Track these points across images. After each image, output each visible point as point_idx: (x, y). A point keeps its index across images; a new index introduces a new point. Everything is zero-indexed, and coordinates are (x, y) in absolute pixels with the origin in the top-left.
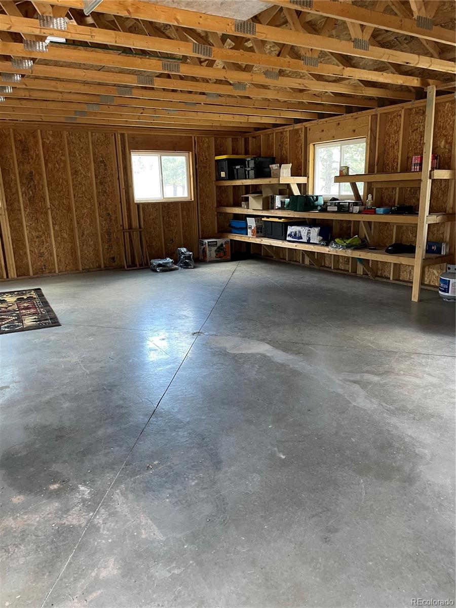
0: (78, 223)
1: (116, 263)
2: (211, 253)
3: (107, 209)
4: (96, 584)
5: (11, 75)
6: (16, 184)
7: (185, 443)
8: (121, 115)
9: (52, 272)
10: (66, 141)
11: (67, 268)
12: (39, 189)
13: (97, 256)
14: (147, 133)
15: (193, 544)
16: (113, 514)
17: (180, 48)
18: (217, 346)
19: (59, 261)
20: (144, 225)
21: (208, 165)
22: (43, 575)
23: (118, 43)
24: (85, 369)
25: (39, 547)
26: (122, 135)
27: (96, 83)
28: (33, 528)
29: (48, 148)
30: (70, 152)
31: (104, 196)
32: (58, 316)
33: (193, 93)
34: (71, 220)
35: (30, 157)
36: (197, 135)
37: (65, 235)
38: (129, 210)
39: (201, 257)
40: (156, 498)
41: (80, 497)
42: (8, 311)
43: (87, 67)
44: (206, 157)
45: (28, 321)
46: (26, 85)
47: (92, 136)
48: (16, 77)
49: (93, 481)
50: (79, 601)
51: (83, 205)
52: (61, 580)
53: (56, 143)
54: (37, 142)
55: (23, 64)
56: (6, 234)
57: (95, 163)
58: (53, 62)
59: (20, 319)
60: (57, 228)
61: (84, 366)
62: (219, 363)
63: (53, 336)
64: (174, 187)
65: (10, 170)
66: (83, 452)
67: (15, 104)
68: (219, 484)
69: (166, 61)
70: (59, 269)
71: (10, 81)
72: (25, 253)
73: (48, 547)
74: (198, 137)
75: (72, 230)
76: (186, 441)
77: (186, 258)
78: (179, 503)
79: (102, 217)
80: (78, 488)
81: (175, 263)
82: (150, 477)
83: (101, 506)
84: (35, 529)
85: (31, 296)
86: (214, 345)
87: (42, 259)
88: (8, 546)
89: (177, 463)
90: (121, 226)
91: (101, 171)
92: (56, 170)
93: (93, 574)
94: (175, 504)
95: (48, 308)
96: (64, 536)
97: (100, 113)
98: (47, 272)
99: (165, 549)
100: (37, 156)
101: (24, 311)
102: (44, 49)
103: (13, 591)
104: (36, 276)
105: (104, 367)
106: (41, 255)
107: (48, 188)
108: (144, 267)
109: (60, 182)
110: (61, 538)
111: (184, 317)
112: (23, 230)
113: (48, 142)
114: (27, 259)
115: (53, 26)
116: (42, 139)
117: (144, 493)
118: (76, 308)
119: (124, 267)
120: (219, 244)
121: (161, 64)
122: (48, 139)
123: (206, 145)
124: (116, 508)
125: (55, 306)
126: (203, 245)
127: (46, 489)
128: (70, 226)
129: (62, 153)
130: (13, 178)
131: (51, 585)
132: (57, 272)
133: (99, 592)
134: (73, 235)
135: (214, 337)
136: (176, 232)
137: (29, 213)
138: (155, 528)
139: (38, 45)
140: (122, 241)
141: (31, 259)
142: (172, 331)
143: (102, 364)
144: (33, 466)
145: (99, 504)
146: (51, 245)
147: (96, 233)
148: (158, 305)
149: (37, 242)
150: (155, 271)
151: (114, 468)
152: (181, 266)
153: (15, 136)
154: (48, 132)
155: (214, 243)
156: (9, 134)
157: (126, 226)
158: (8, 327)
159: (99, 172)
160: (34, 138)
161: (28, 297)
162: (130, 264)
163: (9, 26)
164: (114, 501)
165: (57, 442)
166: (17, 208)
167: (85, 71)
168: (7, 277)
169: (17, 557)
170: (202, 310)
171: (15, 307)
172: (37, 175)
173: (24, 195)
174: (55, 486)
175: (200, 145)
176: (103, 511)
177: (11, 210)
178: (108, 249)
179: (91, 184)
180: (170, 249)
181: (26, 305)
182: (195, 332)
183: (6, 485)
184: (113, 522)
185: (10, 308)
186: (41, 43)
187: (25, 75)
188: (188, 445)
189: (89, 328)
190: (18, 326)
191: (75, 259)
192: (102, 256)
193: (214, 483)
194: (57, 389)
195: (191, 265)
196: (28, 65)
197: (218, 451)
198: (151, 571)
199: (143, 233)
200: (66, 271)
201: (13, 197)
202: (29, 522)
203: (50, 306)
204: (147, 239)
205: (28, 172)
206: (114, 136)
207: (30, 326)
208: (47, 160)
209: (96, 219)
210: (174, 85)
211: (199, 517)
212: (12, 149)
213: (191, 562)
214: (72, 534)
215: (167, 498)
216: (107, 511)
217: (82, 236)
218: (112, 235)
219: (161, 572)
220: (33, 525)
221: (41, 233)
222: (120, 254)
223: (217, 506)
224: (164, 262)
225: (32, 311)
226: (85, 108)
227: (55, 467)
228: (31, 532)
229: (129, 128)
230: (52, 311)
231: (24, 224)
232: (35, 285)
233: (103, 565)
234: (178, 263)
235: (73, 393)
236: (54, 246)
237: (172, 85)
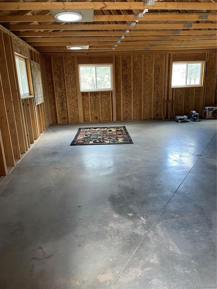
0: (144, 98)
1: (159, 117)
2: (209, 114)
3: (157, 91)
4: (148, 264)
5: (125, 30)
6: (120, 80)
7: (192, 210)
8: (171, 45)
9: (130, 119)
10: (143, 59)
11: (137, 118)
12: (129, 82)
13: (150, 113)
14: (182, 53)
15: (196, 261)
16: (156, 234)
17: (211, 6)
18: (211, 164)
19: (134, 115)
20: (175, 99)
21: (213, 67)
22: (126, 252)
23: (178, 8)
24: (144, 165)
25: (124, 239)
26: (170, 55)
27: (162, 30)
28: (122, 230)
29: (135, 63)
30: (144, 64)
31: (157, 85)
32: (132, 139)
33: (211, 29)
34: (141, 96)
35: (127, 68)
36: (210, 52)
37: (138, 103)
38: (168, 91)
39: (203, 116)
40: (177, 233)
41: (141, 222)
42: (113, 135)
43: (159, 22)
44: (213, 63)
45: (120, 140)
46: (131, 34)
47: (155, 56)
48: (127, 31)
49: (147, 217)
50: (141, 269)
51: (147, 89)
52: (133, 257)
53: (138, 60)
54: (130, 61)
55: (131, 25)
56: (114, 102)
57: (155, 69)
58: (145, 22)
59: (117, 139)
60: (134, 100)
61: (143, 163)
62: (212, 173)
63: (130, 148)
64: (190, 80)
65: (119, 74)
66: (142, 202)
67: (125, 44)
68: (211, 236)
69: (200, 14)
70: (133, 118)
71: (125, 33)
72: (121, 111)
73: (128, 241)
74: (210, 53)
75: (141, 101)
76: (193, 209)
77: (195, 116)
78: (189, 239)
79: (155, 95)
80: (141, 218)
81: (188, 118)
82: (174, 222)
83: (151, 229)
84: (123, 231)
85: (122, 129)
86: (209, 163)
87: (127, 113)
88: (112, 235)
89: (188, 219)
90: (163, 99)
91: (157, 73)
92: (137, 73)
93: (147, 259)
94: (187, 239)
95: (128, 135)
96: (134, 238)
97: (161, 45)
98: (128, 119)
99: (182, 259)
100: (130, 67)
101: (118, 136)
102: (142, 16)
103: (113, 255)
104: (123, 121)
105: (152, 165)
106: (127, 112)
107: (133, 81)
108: (172, 119)
109: (138, 79)
110: (133, 238)
111: (192, 146)
112: (121, 100)
113: (135, 60)
114: (121, 113)
115: (149, 4)
116: (133, 59)
117: (171, 229)
118: (140, 136)
119: (162, 119)
120: (214, 110)
121: (198, 16)
122: (135, 59)
123: (213, 57)
124: (157, 232)
125: (131, 135)
126: (205, 109)
127: (127, 215)
128: (140, 99)
129: (141, 65)
130: (119, 77)
131: (129, 258)
132: (132, 120)
133: (150, 269)
134: (141, 103)
135: (209, 159)
136: (191, 103)
137: (124, 93)
138: (177, 247)
139: (139, 15)
140: (162, 107)
141: (123, 113)
142: (186, 152)
143: (151, 164)
144: (122, 203)
145: (150, 228)
146: (131, 107)
147: (151, 103)
148: (179, 139)
149: (126, 106)
150: (178, 122)
151: (157, 213)
152: (192, 120)
153: (122, 58)
154: (136, 55)
155: (212, 109)
156: (120, 58)
157: (166, 99)
158: (112, 142)
159: (156, 73)
160: (130, 59)
161: (120, 130)
162: (165, 117)
163: (129, 7)
164: (157, 229)
165: (132, 195)
166: (119, 91)
167: (158, 24)
168: (113, 120)
169: (115, 241)
170: (203, 144)
171: (115, 134)
172: (129, 76)
173: (123, 85)
174: (131, 215)
175: (210, 57)
176: (151, 232)
177: (117, 91)
178: (156, 110)
179: (152, 79)
180: (186, 111)
181: (119, 133)
182: (198, 154)
183: (111, 209)
184: (156, 238)
185: (113, 134)
186: (141, 13)
187: (131, 30)
188: (194, 211)
189: (146, 146)
190: (116, 142)
191: (141, 114)
192: (152, 113)
193: (208, 234)
194: (132, 171)
195: (197, 120)
196: (134, 24)
197: (211, 218)
198: (174, 267)
199: (173, 103)
200: (136, 119)
201: (118, 86)
202: (120, 227)
203: (129, 134)
204: (175, 106)
205: (125, 75)
206: (165, 55)
207: (121, 143)
208: (134, 69)
209: (152, 96)
210: (202, 26)
211: (200, 249)
212: (120, 64)
213: (195, 270)
214: (138, 238)
215: (183, 235)
216: (154, 232)
217: (145, 104)
218: (159, 103)
219: (179, 269)
220: (122, 229)
221: (127, 102)
222: (161, 113)
223: (210, 246)
224: (183, 117)
225: (122, 136)
226: (155, 43)
227: (131, 206)
228: (121, 232)
229: (173, 51)
230: (130, 137)
231: (122, 98)
232: (123, 125)
233: (151, 257)
234: (190, 118)
235: (138, 174)
236: (132, 108)
237: (202, 27)
